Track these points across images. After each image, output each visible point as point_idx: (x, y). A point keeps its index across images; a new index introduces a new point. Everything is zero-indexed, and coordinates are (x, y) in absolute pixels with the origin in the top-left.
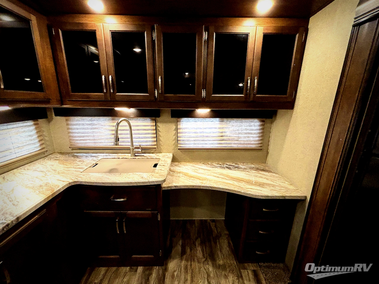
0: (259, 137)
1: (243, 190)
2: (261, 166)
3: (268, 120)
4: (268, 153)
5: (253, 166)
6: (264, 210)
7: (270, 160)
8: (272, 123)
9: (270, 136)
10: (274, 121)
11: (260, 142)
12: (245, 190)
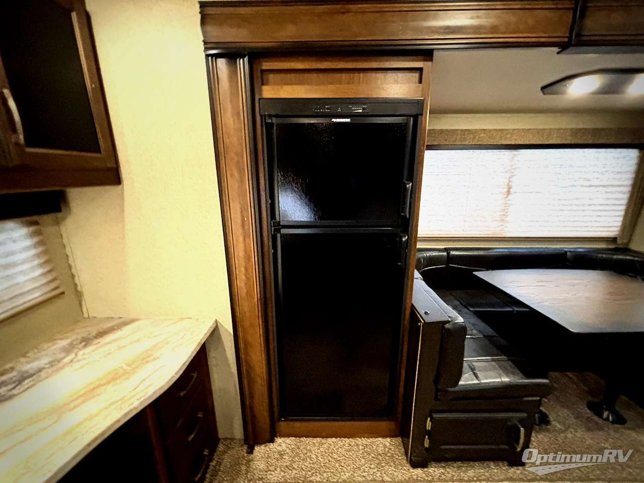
0: (41, 265)
1: (135, 399)
2: (81, 332)
3: (47, 218)
4: (79, 295)
5: (64, 343)
6: (182, 394)
7: (93, 306)
8: (58, 223)
9: (67, 256)
10: (64, 219)
11: (50, 277)
12: (138, 397)
